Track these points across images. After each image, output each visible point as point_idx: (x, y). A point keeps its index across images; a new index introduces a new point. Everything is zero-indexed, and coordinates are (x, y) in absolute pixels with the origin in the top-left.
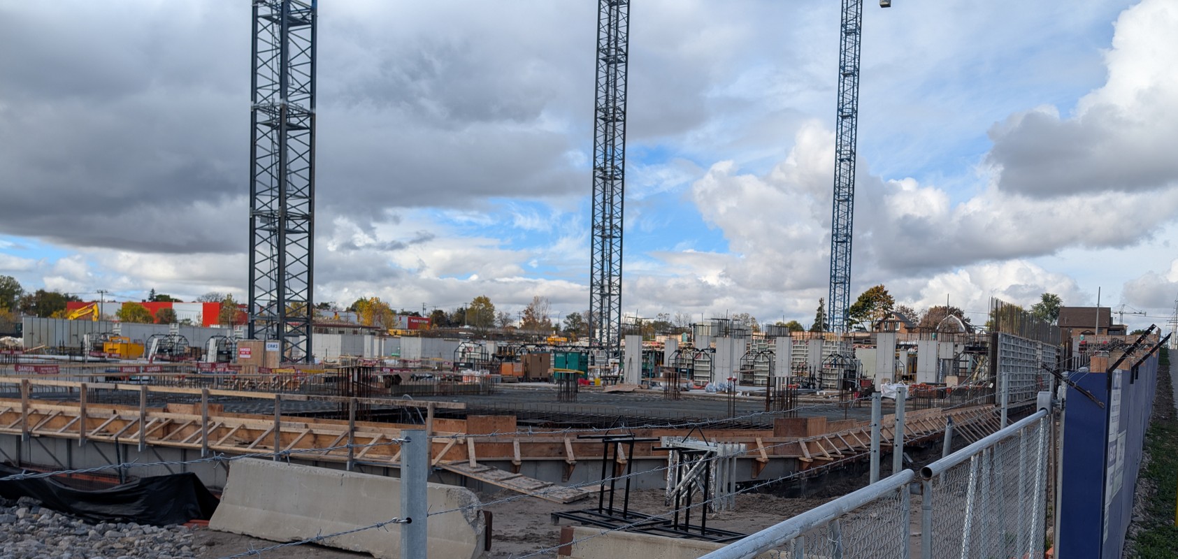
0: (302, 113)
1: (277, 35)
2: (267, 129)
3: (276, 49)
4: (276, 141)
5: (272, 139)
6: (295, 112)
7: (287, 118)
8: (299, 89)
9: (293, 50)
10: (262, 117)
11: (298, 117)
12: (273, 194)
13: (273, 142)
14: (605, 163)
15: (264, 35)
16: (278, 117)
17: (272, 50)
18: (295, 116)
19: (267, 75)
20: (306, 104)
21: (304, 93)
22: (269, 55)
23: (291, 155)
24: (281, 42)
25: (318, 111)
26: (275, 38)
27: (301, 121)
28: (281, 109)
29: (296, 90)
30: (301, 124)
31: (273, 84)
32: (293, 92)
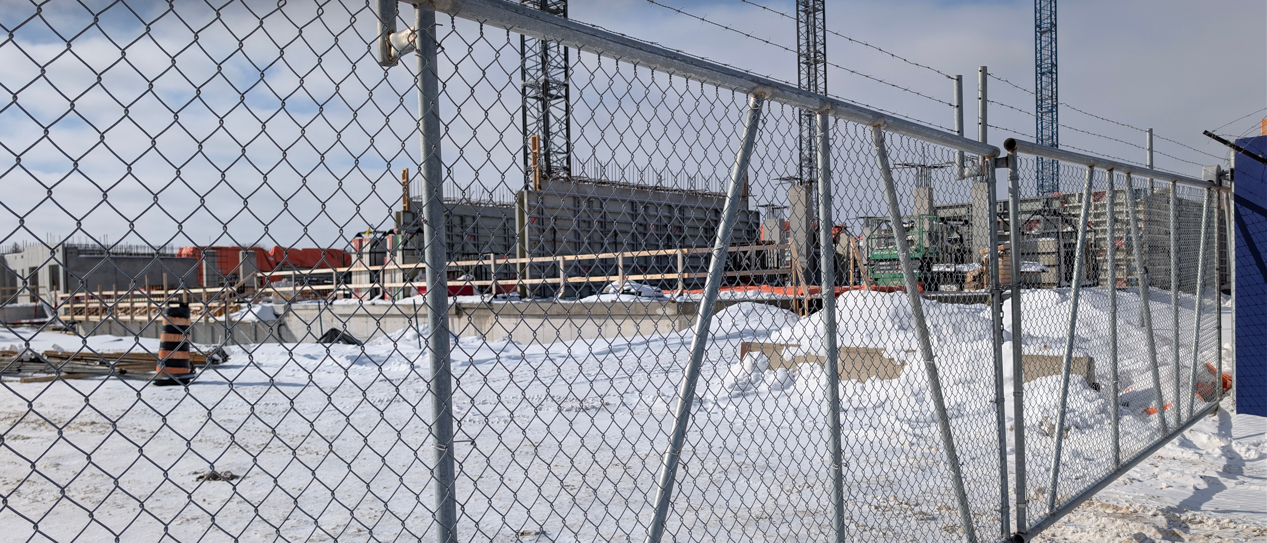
0: (560, 85)
2: (533, 101)
4: (541, 110)
5: (538, 109)
6: (554, 85)
7: (548, 91)
10: (530, 92)
11: (557, 89)
13: (538, 111)
16: (541, 91)
18: (554, 88)
19: (532, 59)
20: (561, 78)
21: (560, 68)
23: (552, 120)
27: (559, 92)
28: (543, 84)
29: (555, 67)
31: (537, 65)
32: (552, 69)
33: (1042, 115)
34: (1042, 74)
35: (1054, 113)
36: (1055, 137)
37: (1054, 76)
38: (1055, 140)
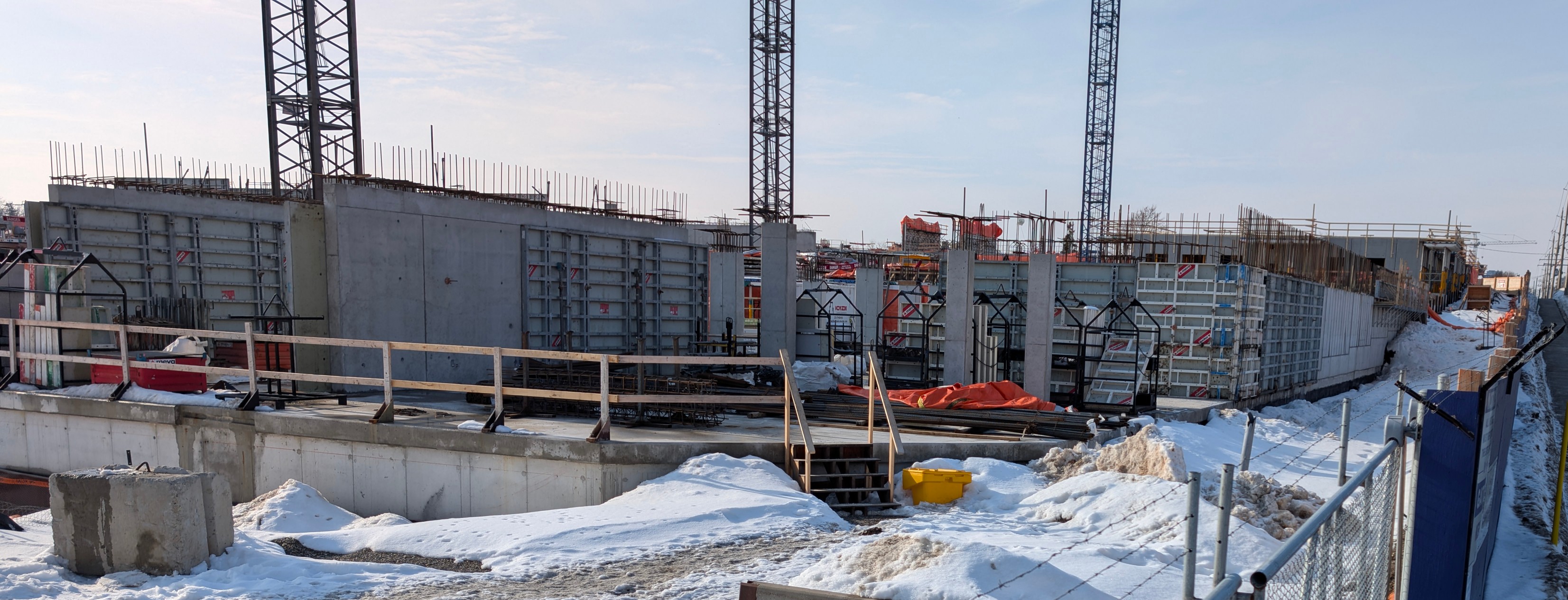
12: (299, 72)
23: (321, 14)
33: (1095, 88)
34: (1099, 26)
35: (1112, 87)
36: (1110, 123)
37: (1115, 32)
38: (1110, 127)
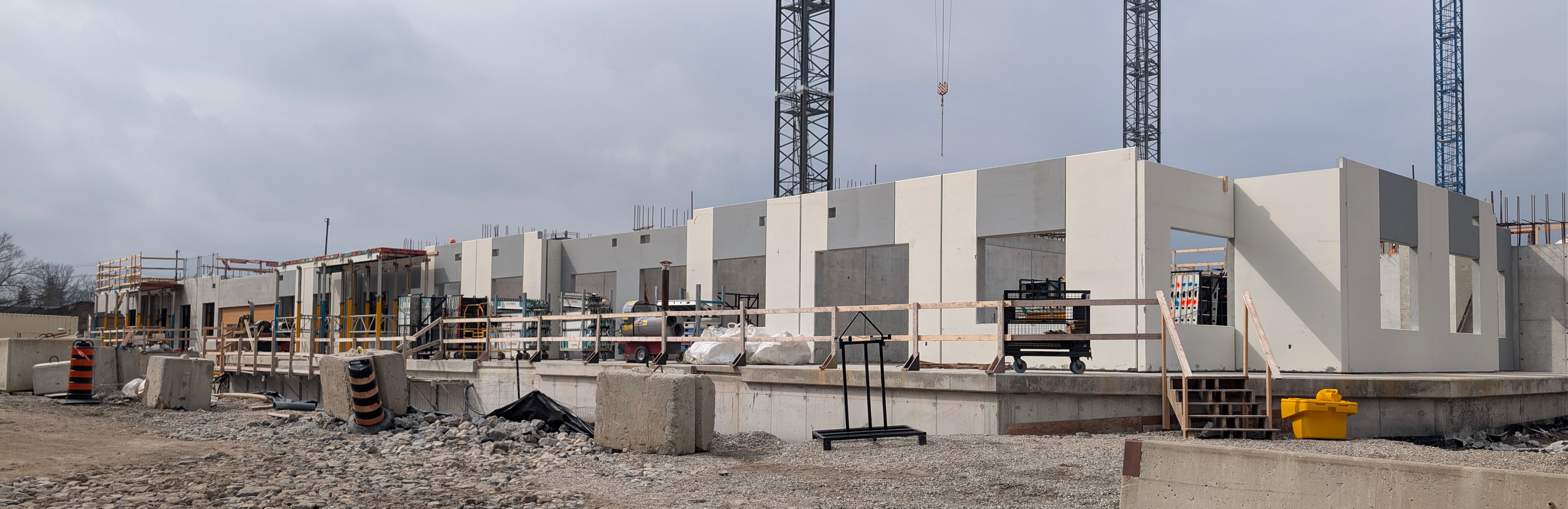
0: (822, 97)
1: (799, 24)
2: (788, 117)
3: (797, 38)
4: (798, 128)
5: (794, 127)
6: (815, 97)
7: (807, 104)
8: (818, 74)
9: (813, 36)
10: (785, 106)
11: (817, 102)
12: (795, 181)
13: (795, 129)
14: (1137, 123)
15: (787, 26)
16: (799, 104)
17: (794, 39)
18: (815, 101)
19: (789, 65)
20: (824, 88)
21: (823, 76)
22: (791, 44)
23: (811, 140)
24: (802, 31)
25: (836, 94)
26: (797, 27)
27: (821, 105)
28: (802, 96)
29: (817, 74)
30: (821, 108)
31: (794, 73)
32: (814, 77)
33: (1443, 145)
34: (1443, 92)
35: (1460, 143)
36: (1461, 174)
37: (1460, 96)
38: (1461, 178)
